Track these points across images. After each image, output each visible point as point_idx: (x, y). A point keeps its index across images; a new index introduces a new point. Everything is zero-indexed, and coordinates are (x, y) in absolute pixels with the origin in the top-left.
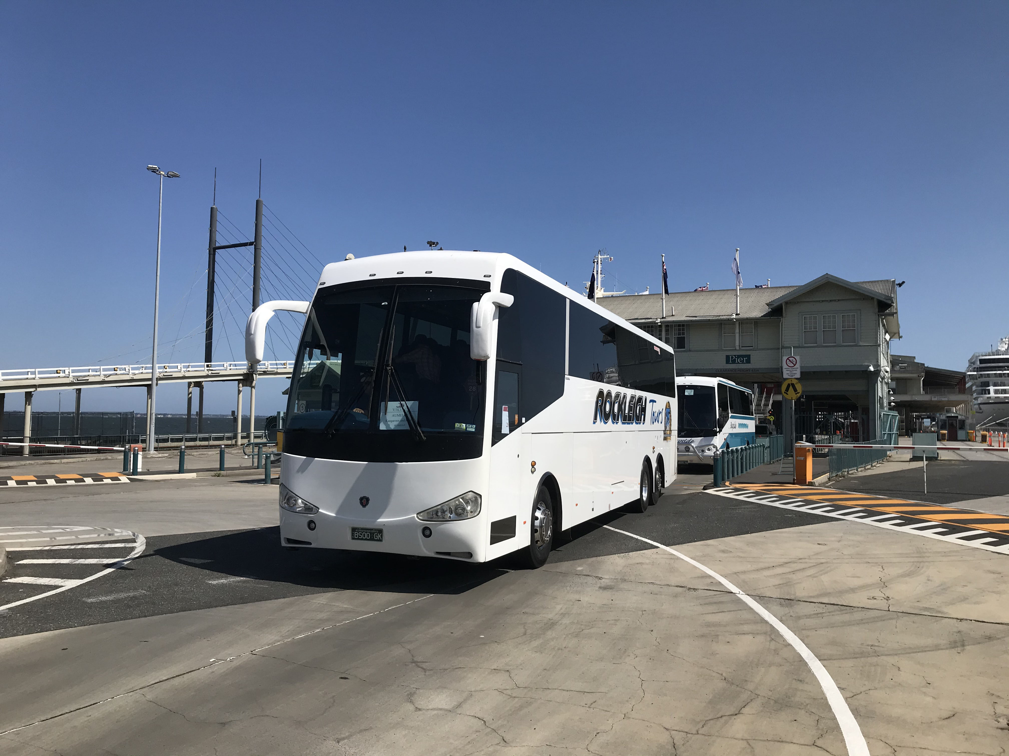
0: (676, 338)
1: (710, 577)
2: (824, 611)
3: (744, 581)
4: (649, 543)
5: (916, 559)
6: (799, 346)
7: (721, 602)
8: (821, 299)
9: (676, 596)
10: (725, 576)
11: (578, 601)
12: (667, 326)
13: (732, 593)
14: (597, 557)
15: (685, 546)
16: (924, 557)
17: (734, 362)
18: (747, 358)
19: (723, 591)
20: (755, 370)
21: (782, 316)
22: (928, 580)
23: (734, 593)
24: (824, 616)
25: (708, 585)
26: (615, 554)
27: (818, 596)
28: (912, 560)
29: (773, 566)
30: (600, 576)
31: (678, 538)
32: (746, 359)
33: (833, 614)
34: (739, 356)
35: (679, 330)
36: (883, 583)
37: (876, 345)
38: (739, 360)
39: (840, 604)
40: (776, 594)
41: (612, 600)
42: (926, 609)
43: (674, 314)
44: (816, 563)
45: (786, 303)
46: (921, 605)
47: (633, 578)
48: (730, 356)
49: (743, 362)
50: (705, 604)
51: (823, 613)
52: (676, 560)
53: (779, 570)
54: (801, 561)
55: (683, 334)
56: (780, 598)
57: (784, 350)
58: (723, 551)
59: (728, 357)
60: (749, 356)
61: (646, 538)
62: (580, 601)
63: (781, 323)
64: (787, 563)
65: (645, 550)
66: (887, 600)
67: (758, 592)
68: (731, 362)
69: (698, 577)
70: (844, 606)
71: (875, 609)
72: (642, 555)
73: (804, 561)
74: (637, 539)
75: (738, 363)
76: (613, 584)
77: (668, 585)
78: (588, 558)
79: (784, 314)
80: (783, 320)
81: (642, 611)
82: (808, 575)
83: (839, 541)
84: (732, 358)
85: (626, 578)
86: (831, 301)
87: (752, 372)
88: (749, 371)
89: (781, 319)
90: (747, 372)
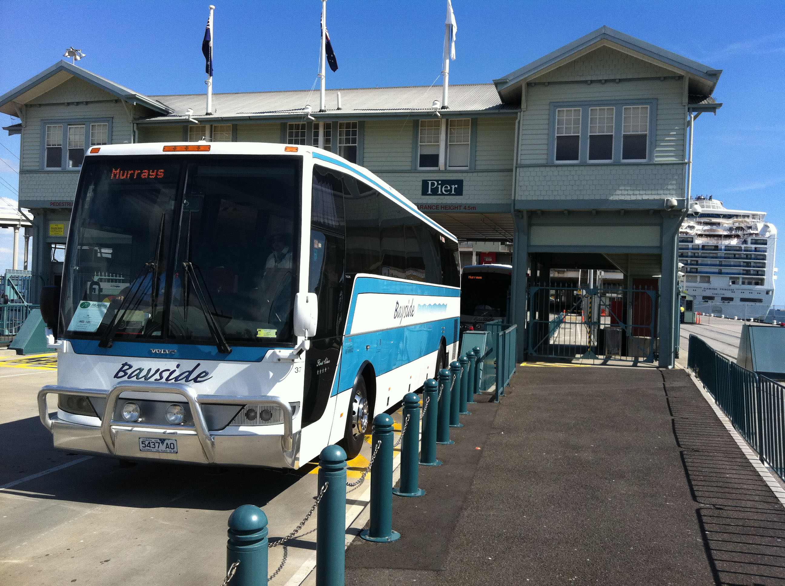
0: (342, 149)
6: (547, 164)
8: (589, 78)
12: (327, 127)
17: (435, 192)
18: (456, 186)
20: (471, 208)
21: (520, 108)
32: (455, 188)
34: (444, 182)
37: (683, 164)
38: (443, 189)
43: (340, 107)
45: (529, 85)
48: (430, 182)
49: (449, 193)
57: (521, 169)
59: (425, 183)
60: (460, 183)
63: (517, 121)
68: (430, 192)
75: (443, 194)
79: (523, 105)
80: (521, 116)
84: (433, 184)
86: (606, 81)
87: (464, 210)
88: (459, 209)
89: (519, 113)
90: (456, 210)
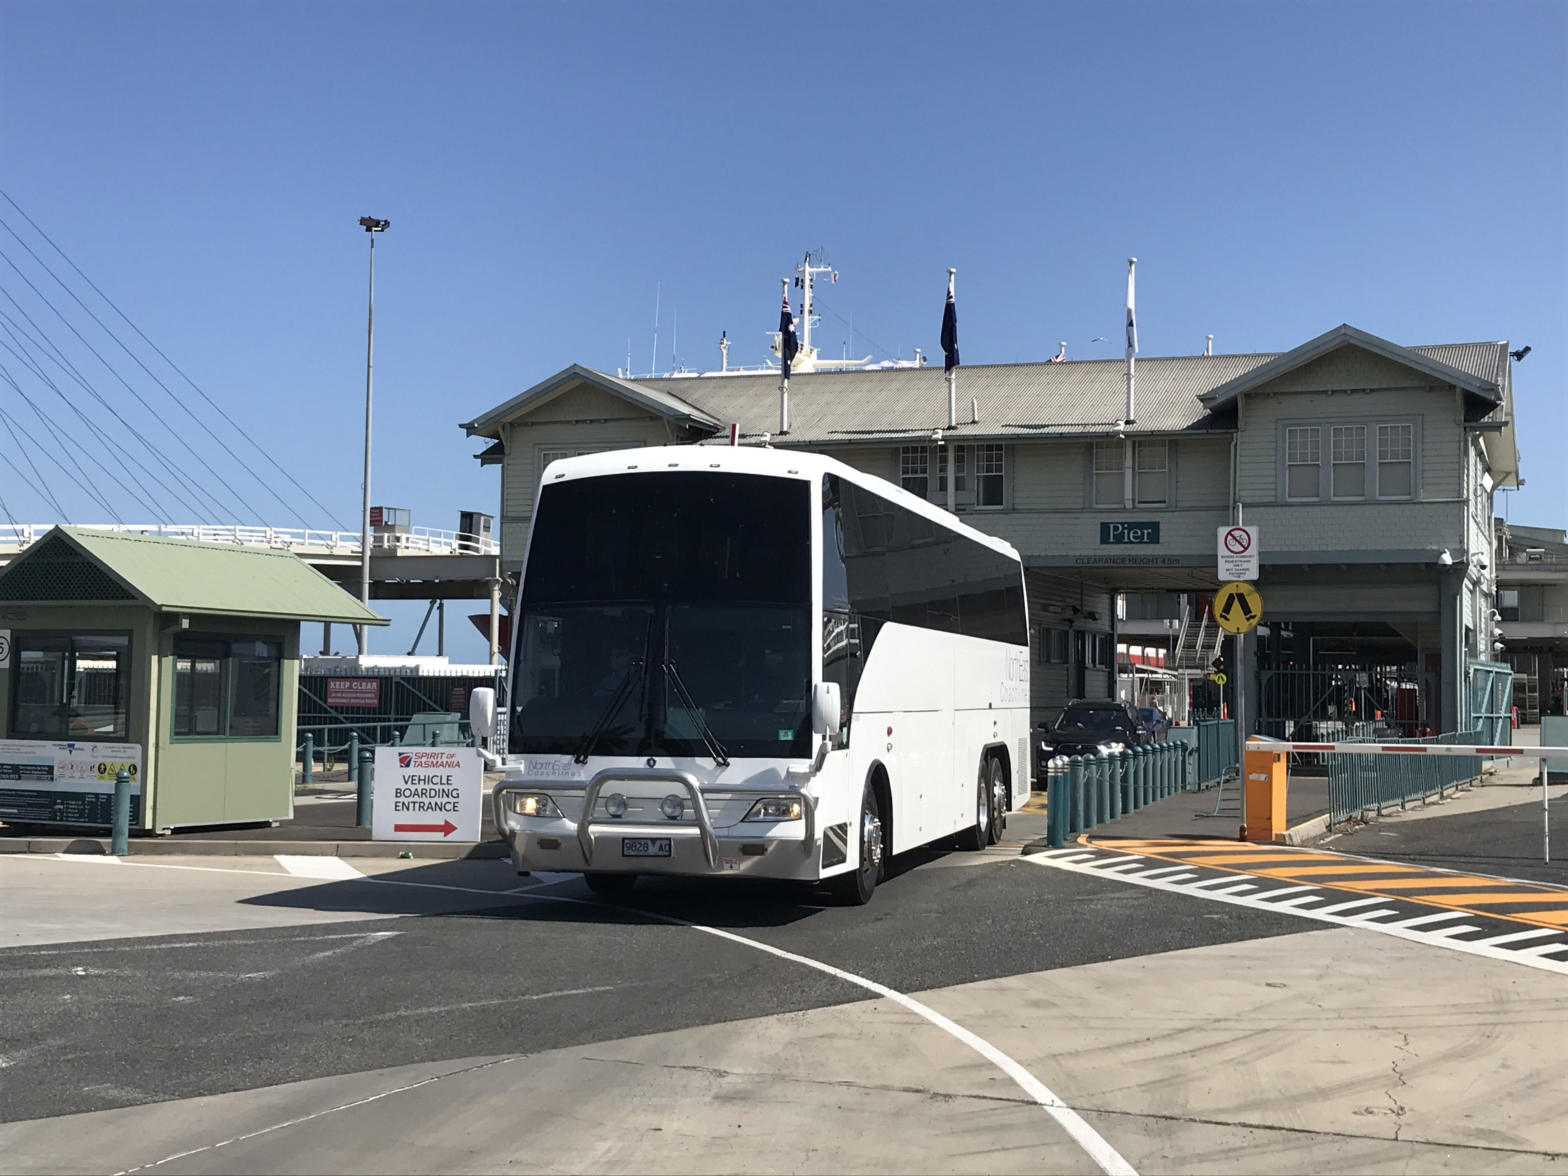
0: (981, 480)
1: (991, 1065)
2: (1246, 1144)
3: (1071, 1076)
4: (861, 987)
5: (1488, 1019)
6: (1276, 502)
7: (1003, 1128)
8: (1329, 387)
9: (898, 1114)
10: (1027, 1065)
11: (656, 1130)
12: (960, 449)
13: (1036, 1103)
14: (725, 1021)
15: (947, 992)
16: (1507, 1012)
17: (1119, 540)
18: (1150, 531)
19: (1015, 1101)
20: (1172, 561)
21: (1236, 428)
22: (1504, 1066)
23: (1041, 1104)
24: (1239, 1156)
25: (980, 1085)
26: (772, 1014)
27: (1239, 1109)
28: (1480, 1019)
29: (1148, 1039)
30: (723, 1069)
31: (934, 973)
32: (1148, 533)
33: (1265, 1149)
34: (1132, 526)
35: (989, 458)
36: (1398, 1075)
37: (1459, 502)
38: (1131, 535)
39: (1286, 1126)
40: (1140, 1104)
41: (739, 1126)
42: (1480, 1133)
43: (976, 419)
44: (1251, 1030)
45: (1248, 396)
46: (1472, 1124)
47: (802, 1072)
48: (1112, 526)
49: (1140, 540)
50: (963, 1132)
51: (1243, 1148)
52: (917, 1027)
53: (1161, 1048)
54: (1217, 1025)
55: (999, 468)
56: (1148, 1116)
58: (1036, 1004)
59: (1105, 527)
60: (1155, 526)
61: (857, 974)
62: (660, 1130)
63: (1233, 444)
64: (1181, 1031)
65: (849, 1002)
66: (1398, 1114)
67: (1098, 1102)
68: (1111, 540)
69: (963, 1067)
70: (1295, 1130)
71: (1365, 1137)
72: (838, 1015)
73: (1223, 1025)
74: (834, 977)
75: (1131, 542)
76: (749, 1086)
77: (885, 1088)
78: (703, 1024)
79: (1241, 424)
80: (1238, 437)
81: (807, 1151)
82: (1228, 1058)
83: (1320, 977)
84: (1116, 528)
85: (785, 1071)
86: (1353, 391)
87: (1163, 565)
88: (1155, 562)
89: (1235, 435)
90: (1151, 565)
